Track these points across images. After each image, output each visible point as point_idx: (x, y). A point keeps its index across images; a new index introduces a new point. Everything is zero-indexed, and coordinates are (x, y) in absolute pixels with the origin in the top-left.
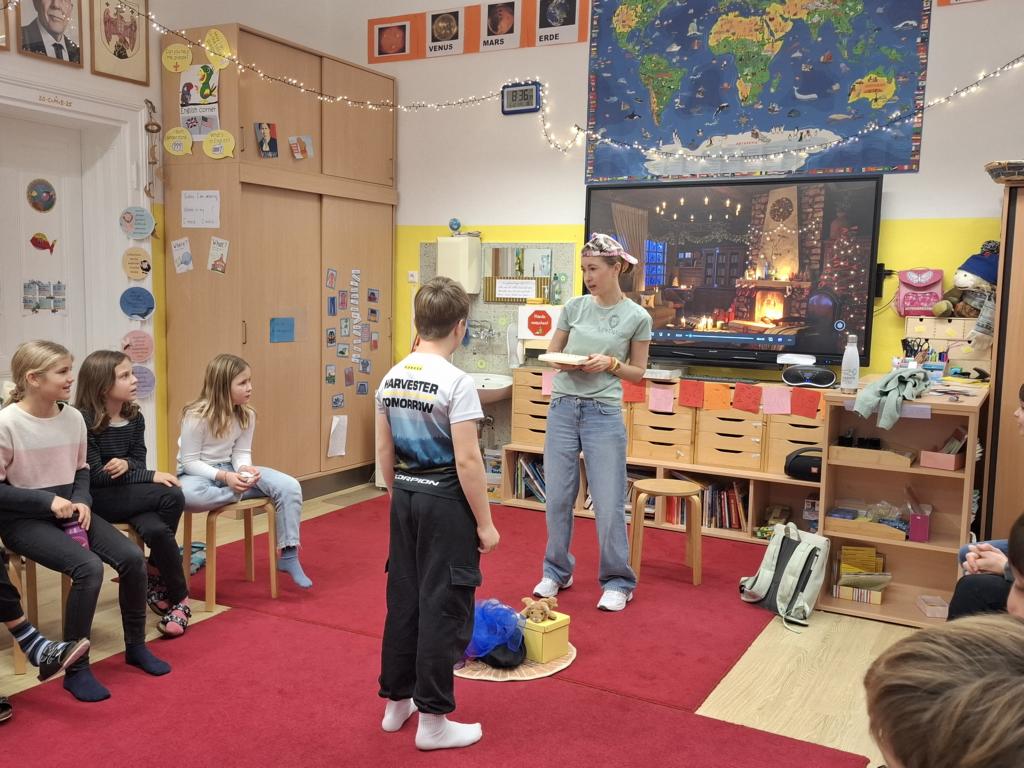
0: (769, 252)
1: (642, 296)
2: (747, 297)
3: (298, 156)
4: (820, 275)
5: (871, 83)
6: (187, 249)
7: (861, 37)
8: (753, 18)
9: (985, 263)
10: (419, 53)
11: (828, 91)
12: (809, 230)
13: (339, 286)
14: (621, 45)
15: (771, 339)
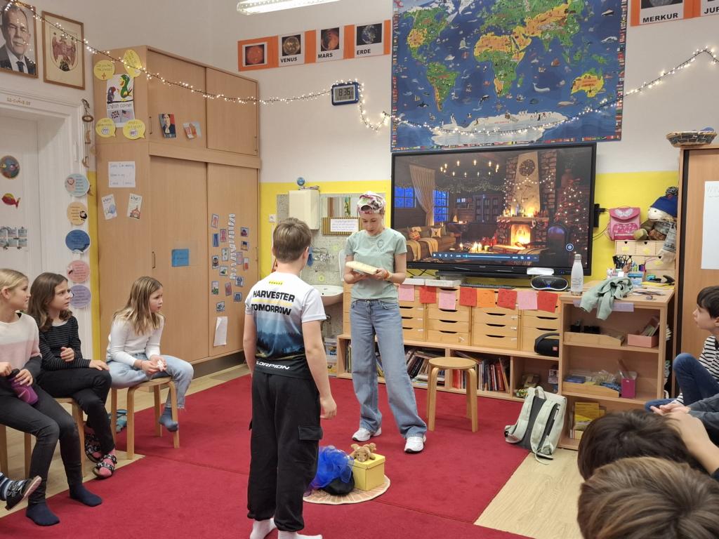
0: (519, 197)
1: (432, 229)
2: (506, 229)
3: (190, 136)
4: (555, 212)
5: (587, 79)
6: (113, 202)
7: (579, 48)
8: (504, 36)
9: (669, 202)
10: (274, 64)
11: (557, 85)
12: (547, 182)
13: (220, 226)
14: (414, 56)
15: (522, 258)
